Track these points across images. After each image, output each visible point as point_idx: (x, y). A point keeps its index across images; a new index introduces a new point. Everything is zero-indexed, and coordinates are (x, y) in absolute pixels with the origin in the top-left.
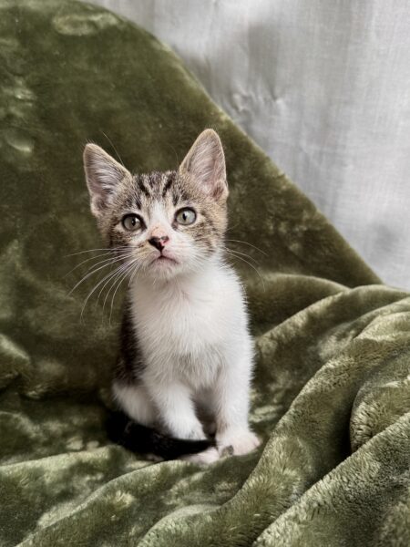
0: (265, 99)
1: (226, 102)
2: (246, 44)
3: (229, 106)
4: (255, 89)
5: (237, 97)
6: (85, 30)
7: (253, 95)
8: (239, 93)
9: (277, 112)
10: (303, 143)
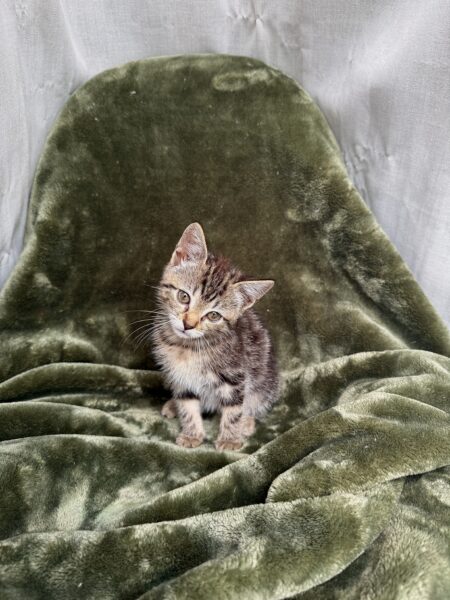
0: (380, 154)
1: (351, 150)
2: (368, 103)
3: (353, 154)
4: (373, 144)
5: (358, 148)
6: (238, 86)
7: (371, 148)
8: (361, 145)
9: (387, 167)
10: (406, 200)
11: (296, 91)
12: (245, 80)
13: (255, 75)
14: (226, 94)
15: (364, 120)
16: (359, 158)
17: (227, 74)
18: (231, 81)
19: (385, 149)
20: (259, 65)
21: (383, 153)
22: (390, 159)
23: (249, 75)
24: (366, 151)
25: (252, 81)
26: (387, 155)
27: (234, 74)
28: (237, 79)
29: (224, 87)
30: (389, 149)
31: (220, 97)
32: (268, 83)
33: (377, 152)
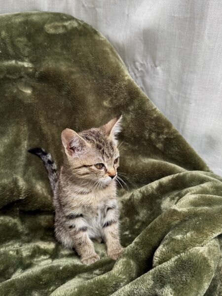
0: (151, 66)
1: (132, 65)
2: (142, 38)
3: (134, 68)
4: (146, 61)
5: (137, 64)
6: (61, 31)
7: (146, 64)
8: (139, 62)
9: (157, 73)
11: (96, 32)
12: (65, 27)
13: (70, 24)
14: (54, 35)
15: (140, 47)
16: (138, 69)
17: (52, 24)
18: (56, 28)
19: (155, 63)
20: (71, 18)
21: (153, 65)
22: (158, 68)
23: (66, 24)
24: (142, 65)
25: (69, 28)
26: (156, 66)
27: (57, 24)
28: (59, 27)
29: (52, 31)
30: (157, 63)
31: (51, 37)
32: (79, 28)
33: (149, 65)
